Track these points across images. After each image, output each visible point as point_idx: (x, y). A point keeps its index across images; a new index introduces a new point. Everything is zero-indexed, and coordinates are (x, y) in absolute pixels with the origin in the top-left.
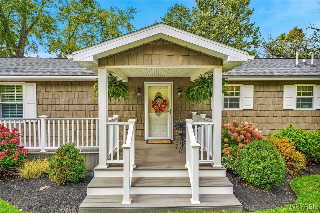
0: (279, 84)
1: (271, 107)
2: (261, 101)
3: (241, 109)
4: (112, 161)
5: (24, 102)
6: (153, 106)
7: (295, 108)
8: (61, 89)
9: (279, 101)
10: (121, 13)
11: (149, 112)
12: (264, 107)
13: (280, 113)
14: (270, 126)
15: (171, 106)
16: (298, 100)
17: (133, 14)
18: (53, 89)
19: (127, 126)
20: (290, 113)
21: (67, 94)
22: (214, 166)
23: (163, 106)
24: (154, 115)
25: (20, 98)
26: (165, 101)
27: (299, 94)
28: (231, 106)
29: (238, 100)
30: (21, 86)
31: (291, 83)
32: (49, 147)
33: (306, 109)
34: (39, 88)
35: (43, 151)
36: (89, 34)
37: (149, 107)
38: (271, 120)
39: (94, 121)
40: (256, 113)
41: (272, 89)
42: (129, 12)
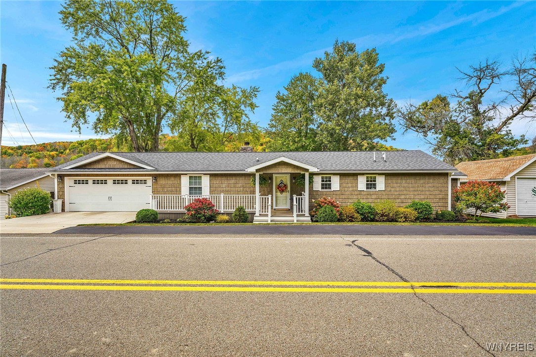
0: (355, 175)
1: (351, 189)
2: (344, 185)
3: (332, 190)
4: (261, 213)
5: (203, 186)
6: (278, 188)
7: (365, 190)
8: (224, 178)
9: (356, 185)
10: (244, 92)
11: (276, 192)
12: (346, 189)
13: (356, 192)
14: (350, 201)
15: (289, 189)
16: (367, 184)
17: (256, 93)
18: (219, 178)
19: (268, 198)
20: (362, 192)
21: (227, 182)
22: (306, 215)
23: (284, 188)
24: (279, 194)
25: (200, 183)
26: (285, 185)
27: (367, 181)
28: (326, 188)
29: (330, 184)
30: (201, 177)
31: (363, 174)
32: (225, 210)
33: (373, 190)
34: (211, 177)
35: (222, 212)
36: (210, 111)
37: (276, 189)
38: (350, 197)
39: (253, 196)
40: (341, 192)
41: (351, 178)
42: (252, 91)
